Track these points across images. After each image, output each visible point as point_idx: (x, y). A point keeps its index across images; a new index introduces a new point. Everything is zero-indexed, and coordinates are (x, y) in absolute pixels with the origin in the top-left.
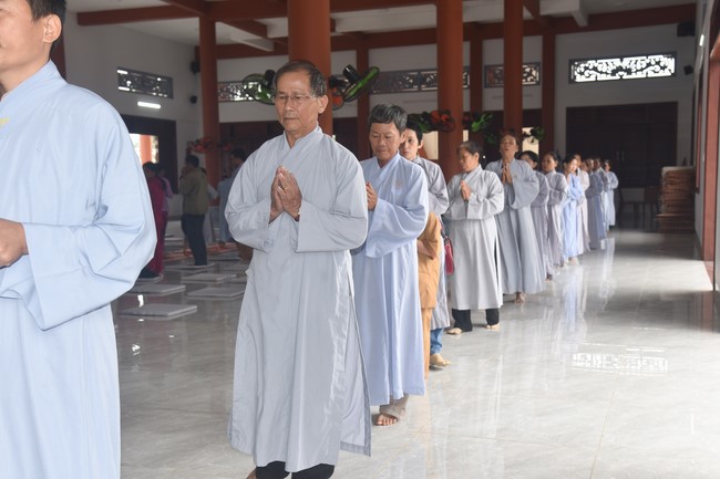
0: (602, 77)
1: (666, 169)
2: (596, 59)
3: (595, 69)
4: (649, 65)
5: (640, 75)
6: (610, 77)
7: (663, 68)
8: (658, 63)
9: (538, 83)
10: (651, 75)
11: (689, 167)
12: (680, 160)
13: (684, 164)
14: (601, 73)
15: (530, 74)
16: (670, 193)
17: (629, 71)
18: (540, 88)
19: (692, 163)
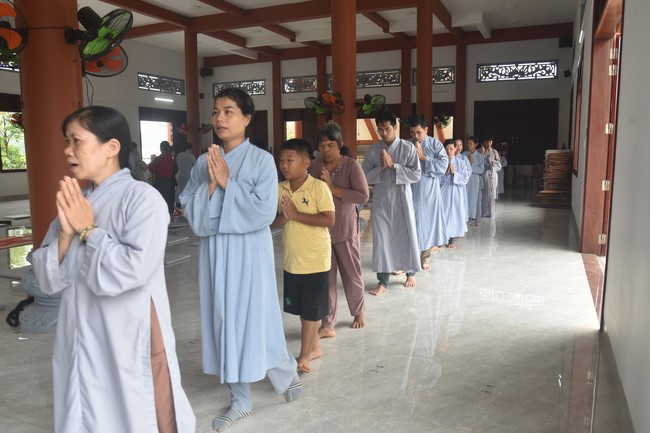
0: (503, 78)
1: (548, 152)
2: (497, 64)
3: (496, 72)
4: (537, 69)
5: (530, 77)
6: (507, 79)
7: (548, 72)
8: (544, 68)
9: (453, 82)
10: (539, 77)
11: (567, 151)
12: (560, 144)
13: (563, 148)
14: (501, 75)
15: (447, 75)
16: (551, 172)
17: (522, 74)
18: (454, 85)
19: (569, 148)
